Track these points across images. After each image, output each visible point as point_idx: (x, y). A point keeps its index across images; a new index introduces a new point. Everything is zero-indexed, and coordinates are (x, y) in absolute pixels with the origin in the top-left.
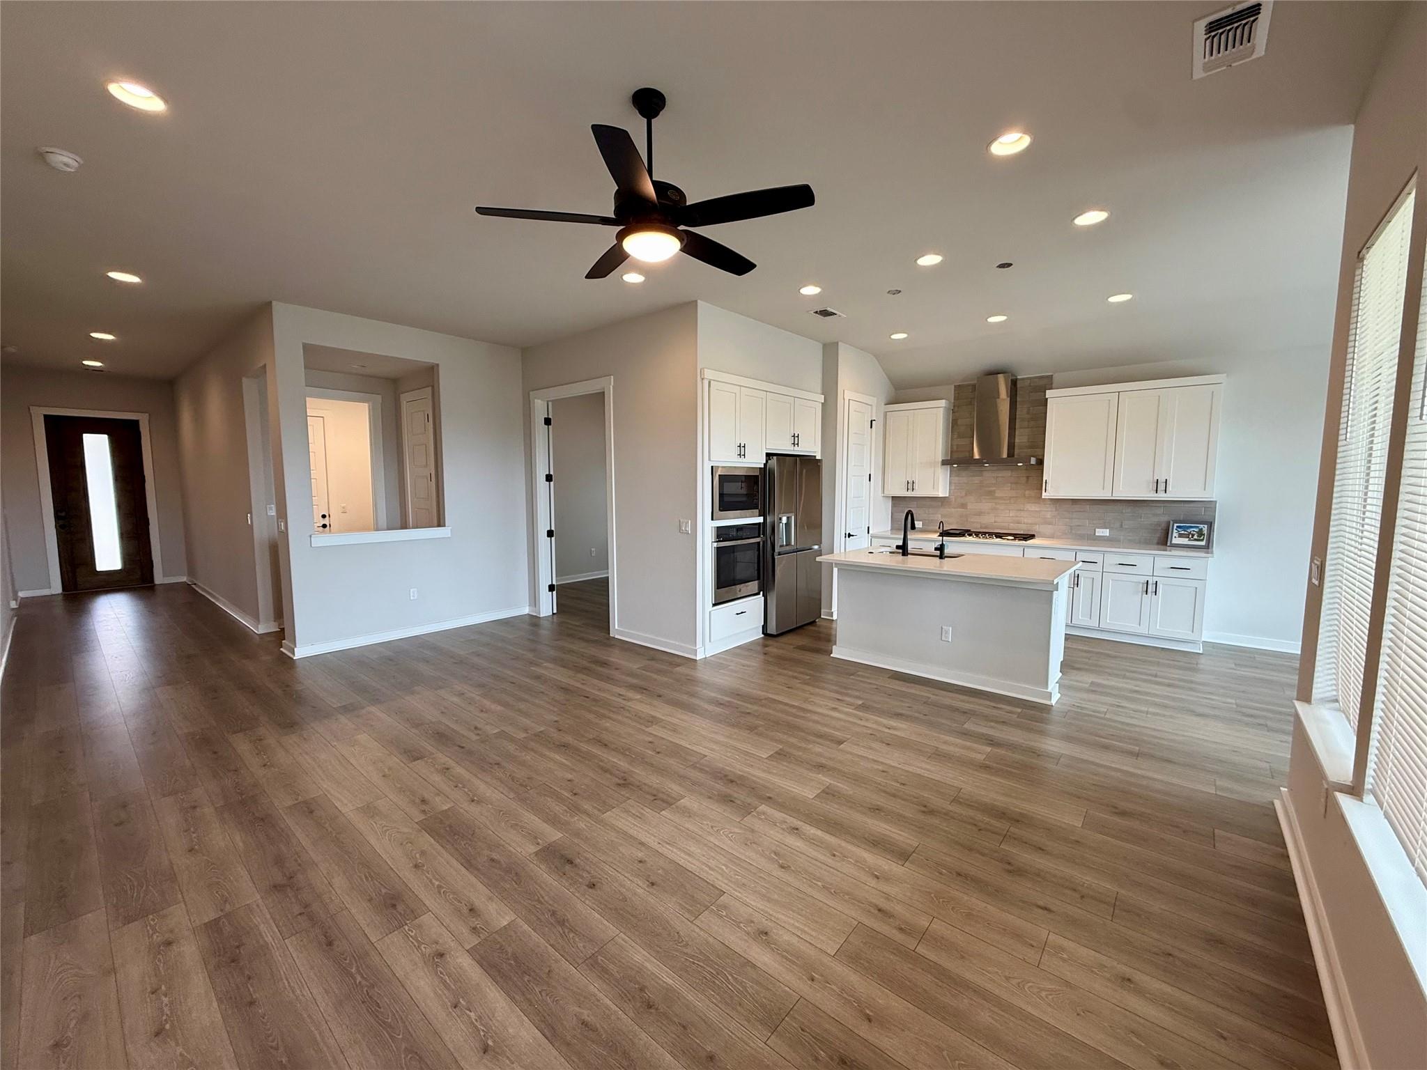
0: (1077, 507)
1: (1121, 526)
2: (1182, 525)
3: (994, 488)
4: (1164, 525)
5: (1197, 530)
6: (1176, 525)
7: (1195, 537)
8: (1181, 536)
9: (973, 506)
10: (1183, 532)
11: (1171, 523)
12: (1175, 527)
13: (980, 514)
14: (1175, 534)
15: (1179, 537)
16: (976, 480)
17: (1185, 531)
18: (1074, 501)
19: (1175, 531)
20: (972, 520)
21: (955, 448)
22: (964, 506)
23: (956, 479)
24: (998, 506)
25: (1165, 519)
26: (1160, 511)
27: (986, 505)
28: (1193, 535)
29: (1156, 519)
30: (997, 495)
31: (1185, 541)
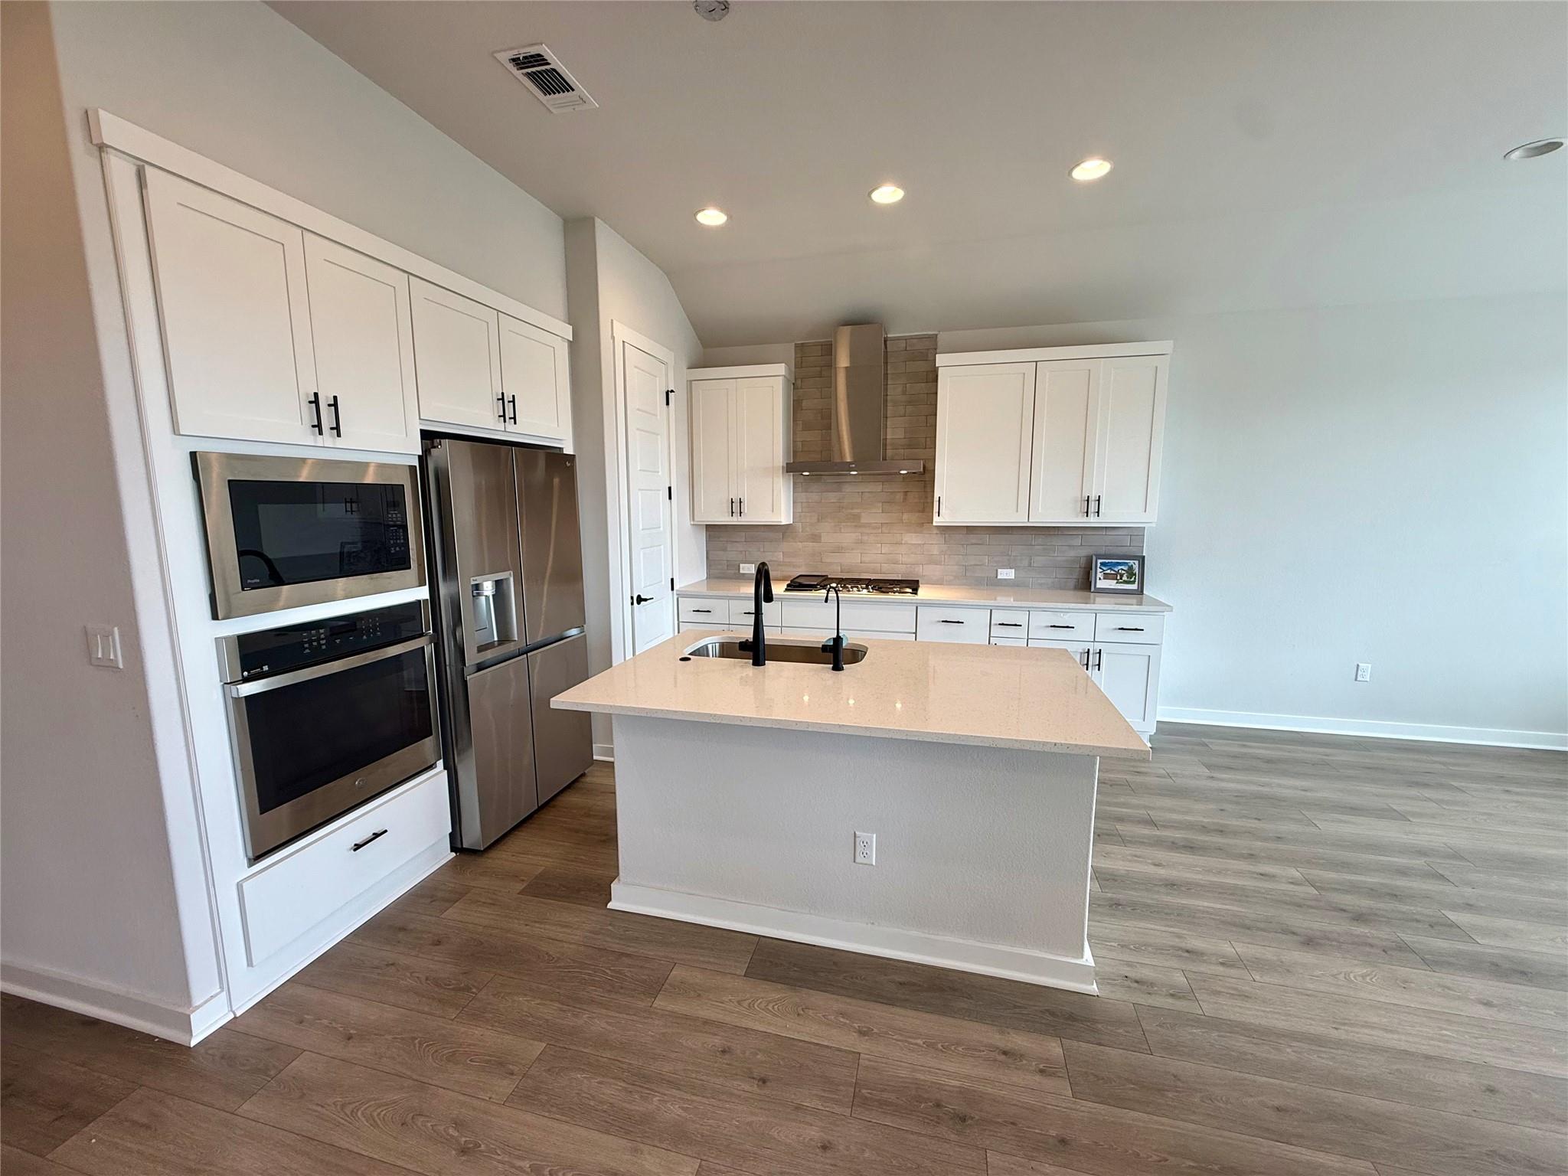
0: (973, 538)
1: (1030, 565)
2: (1107, 561)
3: (859, 511)
4: (1083, 561)
5: (1126, 568)
6: (1099, 561)
7: (1125, 578)
8: (1106, 577)
9: (831, 536)
10: (1109, 571)
11: (1094, 558)
12: (1099, 565)
13: (839, 550)
14: (1099, 575)
15: (1104, 579)
16: (832, 497)
17: (1112, 570)
18: (970, 529)
19: (1099, 570)
20: (828, 560)
21: (799, 445)
22: (815, 538)
23: (803, 496)
24: (865, 538)
25: (1084, 552)
26: (1077, 541)
27: (848, 537)
28: (1122, 576)
29: (1072, 553)
30: (863, 521)
31: (1111, 584)
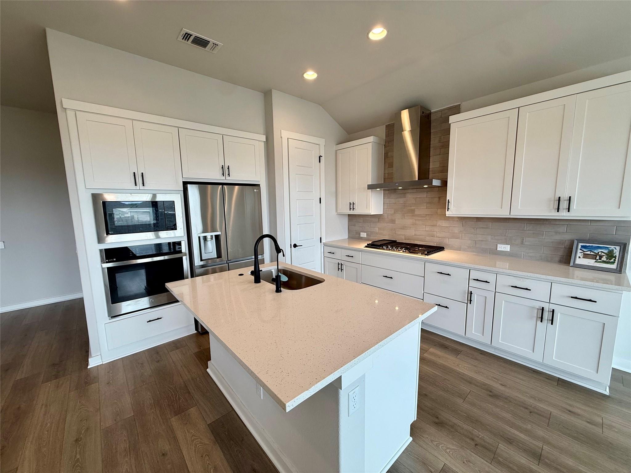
0: (480, 224)
1: (522, 243)
2: (588, 245)
3: (414, 208)
4: (567, 243)
5: (606, 251)
6: (580, 244)
7: (604, 259)
8: (586, 256)
9: (400, 221)
10: (589, 253)
11: (576, 242)
12: (580, 247)
13: (404, 228)
14: (579, 254)
15: (583, 258)
16: (401, 200)
17: (591, 251)
18: (478, 219)
19: (579, 251)
20: (399, 233)
21: (387, 175)
22: (393, 221)
23: (387, 201)
24: (417, 222)
25: (568, 237)
26: (563, 229)
27: (408, 221)
28: (601, 257)
29: (558, 237)
30: (416, 213)
31: (591, 262)
